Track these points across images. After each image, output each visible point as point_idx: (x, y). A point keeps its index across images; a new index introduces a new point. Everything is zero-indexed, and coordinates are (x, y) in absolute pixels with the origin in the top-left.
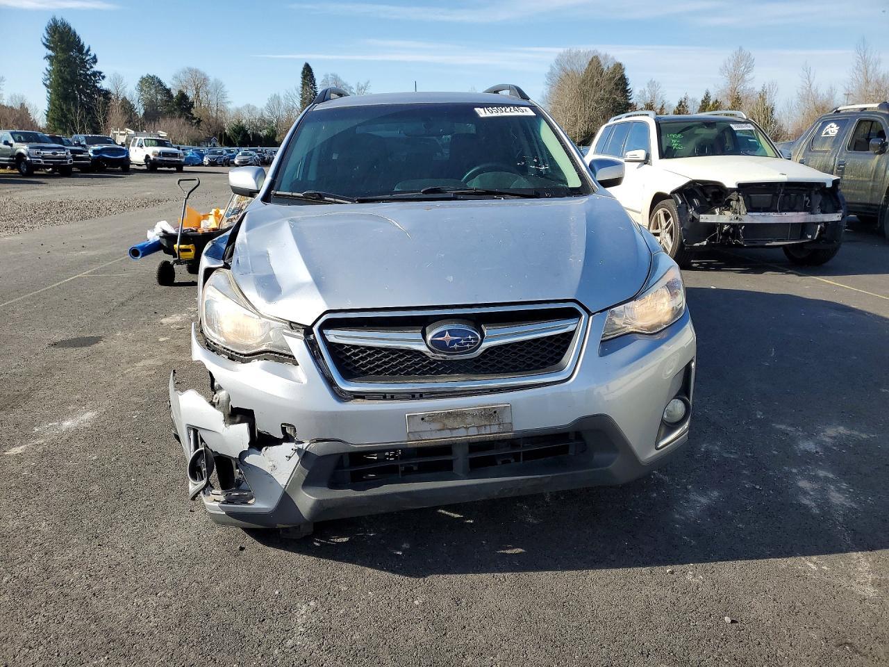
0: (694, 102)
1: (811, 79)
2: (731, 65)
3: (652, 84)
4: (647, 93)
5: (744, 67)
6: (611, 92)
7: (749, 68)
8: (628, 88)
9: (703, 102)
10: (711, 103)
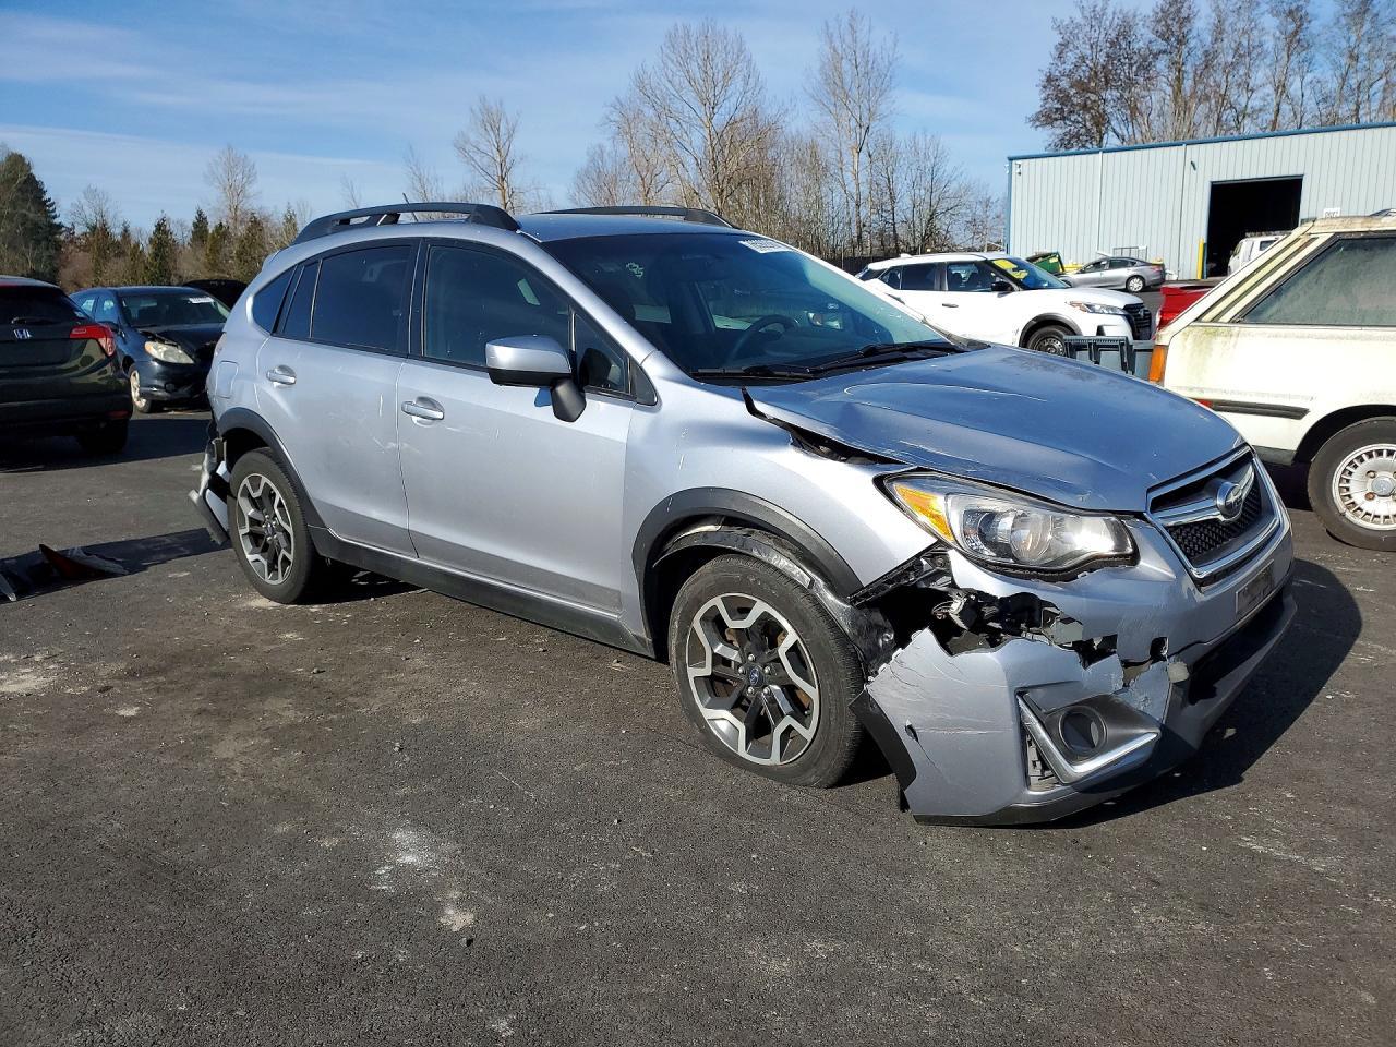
0: (182, 225)
1: (357, 198)
2: (221, 171)
3: (91, 193)
4: (85, 208)
5: (240, 176)
6: (13, 204)
7: (250, 176)
8: (46, 197)
9: (195, 225)
10: (211, 229)
